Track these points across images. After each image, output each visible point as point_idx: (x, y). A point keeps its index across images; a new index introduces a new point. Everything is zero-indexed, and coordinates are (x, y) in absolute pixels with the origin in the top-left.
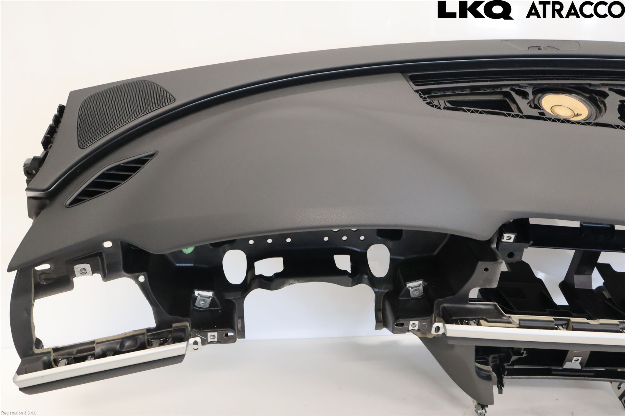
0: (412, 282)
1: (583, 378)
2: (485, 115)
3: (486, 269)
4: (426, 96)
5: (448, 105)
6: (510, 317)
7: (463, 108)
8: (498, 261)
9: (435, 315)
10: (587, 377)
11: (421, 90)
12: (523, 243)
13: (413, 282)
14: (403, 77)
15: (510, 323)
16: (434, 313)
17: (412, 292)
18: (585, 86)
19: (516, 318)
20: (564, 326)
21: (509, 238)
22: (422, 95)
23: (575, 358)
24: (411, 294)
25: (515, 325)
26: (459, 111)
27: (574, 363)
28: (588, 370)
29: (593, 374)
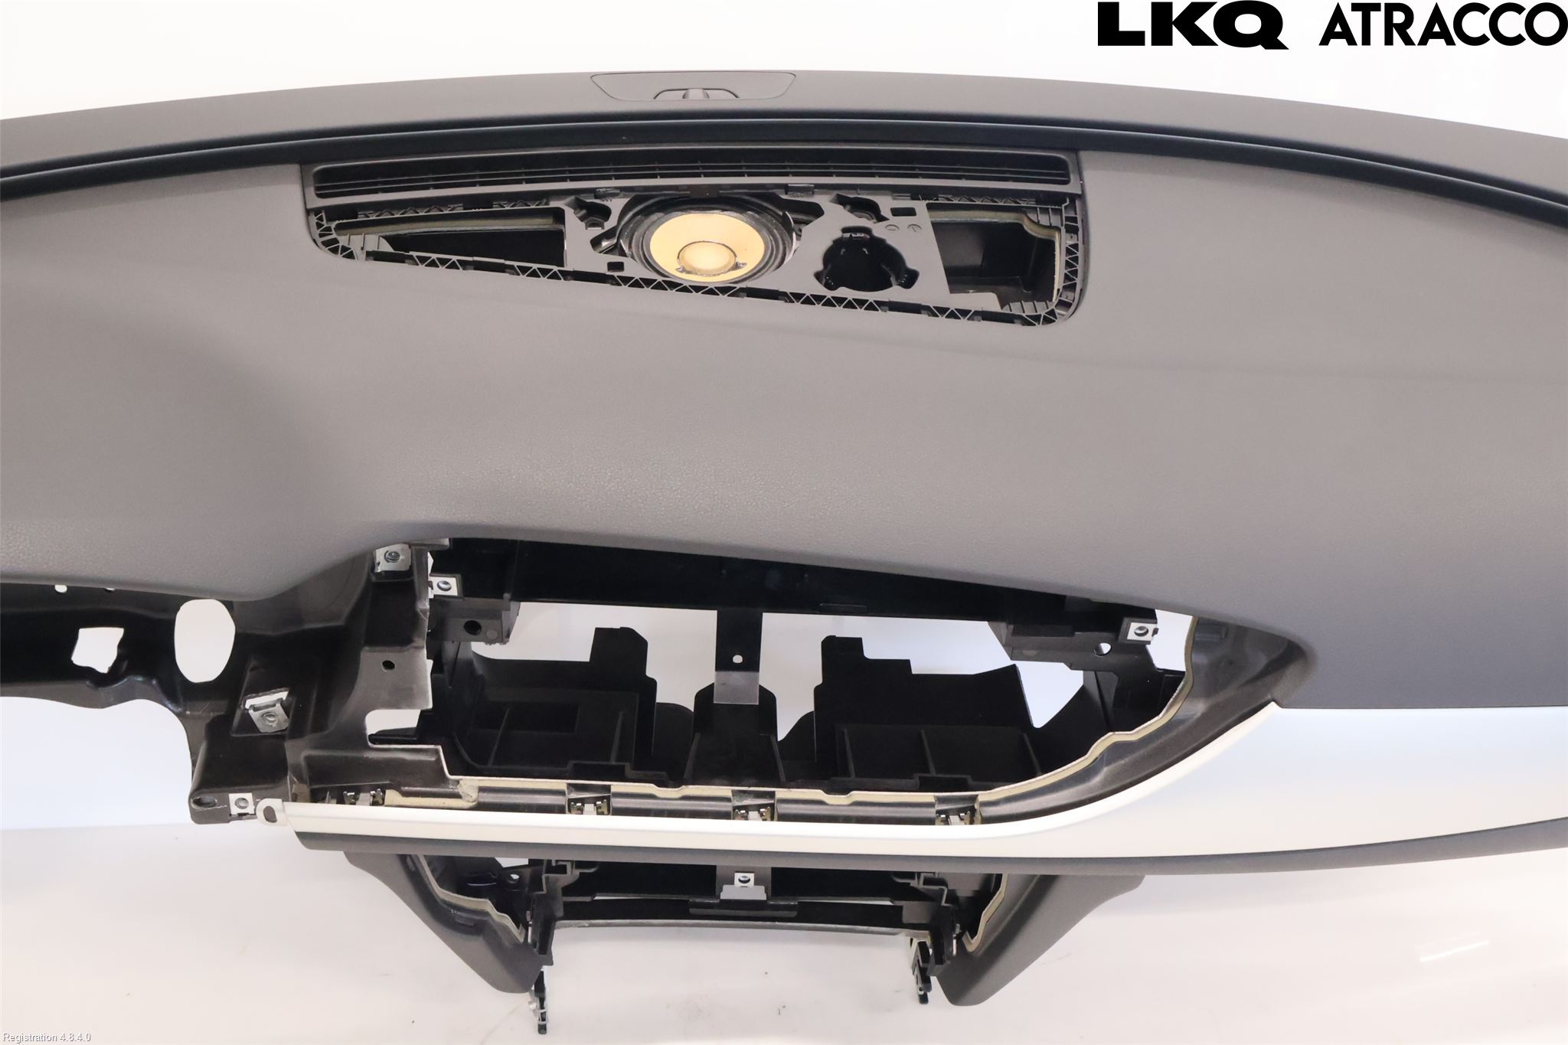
0: (260, 694)
1: (768, 923)
2: (460, 273)
3: (389, 665)
4: (333, 225)
5: (387, 248)
6: (458, 782)
7: (411, 253)
8: (414, 644)
9: (290, 778)
10: (778, 921)
11: (328, 209)
12: (494, 598)
13: (263, 695)
14: (299, 174)
15: (457, 796)
16: (289, 773)
17: (258, 720)
18: (774, 191)
19: (470, 785)
20: (599, 803)
21: (444, 585)
22: (324, 222)
23: (738, 876)
24: (259, 725)
25: (469, 801)
26: (404, 262)
27: (743, 888)
28: (782, 903)
29: (794, 914)
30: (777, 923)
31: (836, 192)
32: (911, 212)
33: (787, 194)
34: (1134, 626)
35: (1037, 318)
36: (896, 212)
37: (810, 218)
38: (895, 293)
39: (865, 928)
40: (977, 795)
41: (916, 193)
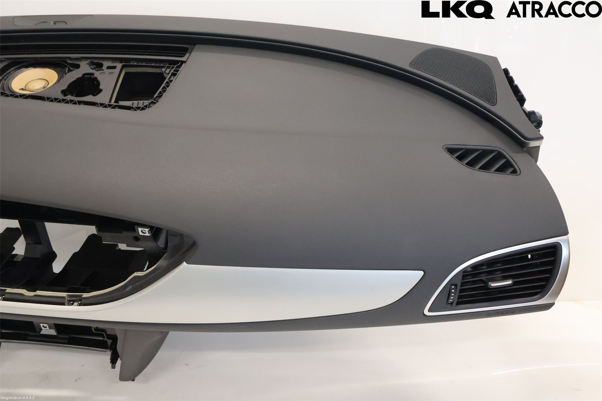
10: (62, 344)
18: (66, 59)
23: (42, 325)
27: (46, 330)
28: (62, 337)
29: (66, 341)
30: (60, 344)
31: (89, 61)
32: (114, 67)
33: (71, 61)
34: (140, 229)
35: (138, 108)
36: (109, 68)
37: (74, 69)
38: (90, 98)
39: (94, 348)
40: (83, 295)
41: (121, 60)
